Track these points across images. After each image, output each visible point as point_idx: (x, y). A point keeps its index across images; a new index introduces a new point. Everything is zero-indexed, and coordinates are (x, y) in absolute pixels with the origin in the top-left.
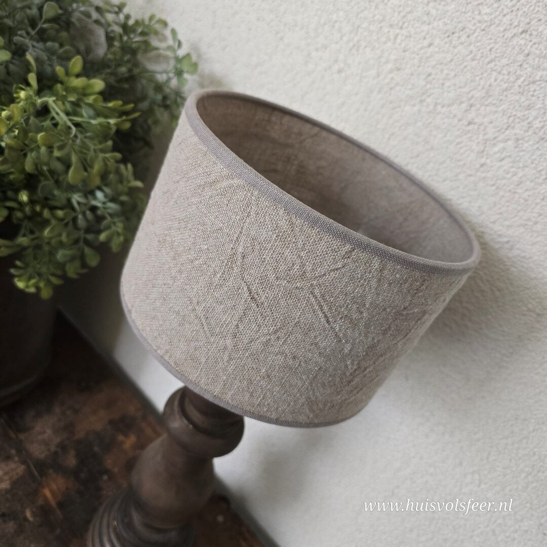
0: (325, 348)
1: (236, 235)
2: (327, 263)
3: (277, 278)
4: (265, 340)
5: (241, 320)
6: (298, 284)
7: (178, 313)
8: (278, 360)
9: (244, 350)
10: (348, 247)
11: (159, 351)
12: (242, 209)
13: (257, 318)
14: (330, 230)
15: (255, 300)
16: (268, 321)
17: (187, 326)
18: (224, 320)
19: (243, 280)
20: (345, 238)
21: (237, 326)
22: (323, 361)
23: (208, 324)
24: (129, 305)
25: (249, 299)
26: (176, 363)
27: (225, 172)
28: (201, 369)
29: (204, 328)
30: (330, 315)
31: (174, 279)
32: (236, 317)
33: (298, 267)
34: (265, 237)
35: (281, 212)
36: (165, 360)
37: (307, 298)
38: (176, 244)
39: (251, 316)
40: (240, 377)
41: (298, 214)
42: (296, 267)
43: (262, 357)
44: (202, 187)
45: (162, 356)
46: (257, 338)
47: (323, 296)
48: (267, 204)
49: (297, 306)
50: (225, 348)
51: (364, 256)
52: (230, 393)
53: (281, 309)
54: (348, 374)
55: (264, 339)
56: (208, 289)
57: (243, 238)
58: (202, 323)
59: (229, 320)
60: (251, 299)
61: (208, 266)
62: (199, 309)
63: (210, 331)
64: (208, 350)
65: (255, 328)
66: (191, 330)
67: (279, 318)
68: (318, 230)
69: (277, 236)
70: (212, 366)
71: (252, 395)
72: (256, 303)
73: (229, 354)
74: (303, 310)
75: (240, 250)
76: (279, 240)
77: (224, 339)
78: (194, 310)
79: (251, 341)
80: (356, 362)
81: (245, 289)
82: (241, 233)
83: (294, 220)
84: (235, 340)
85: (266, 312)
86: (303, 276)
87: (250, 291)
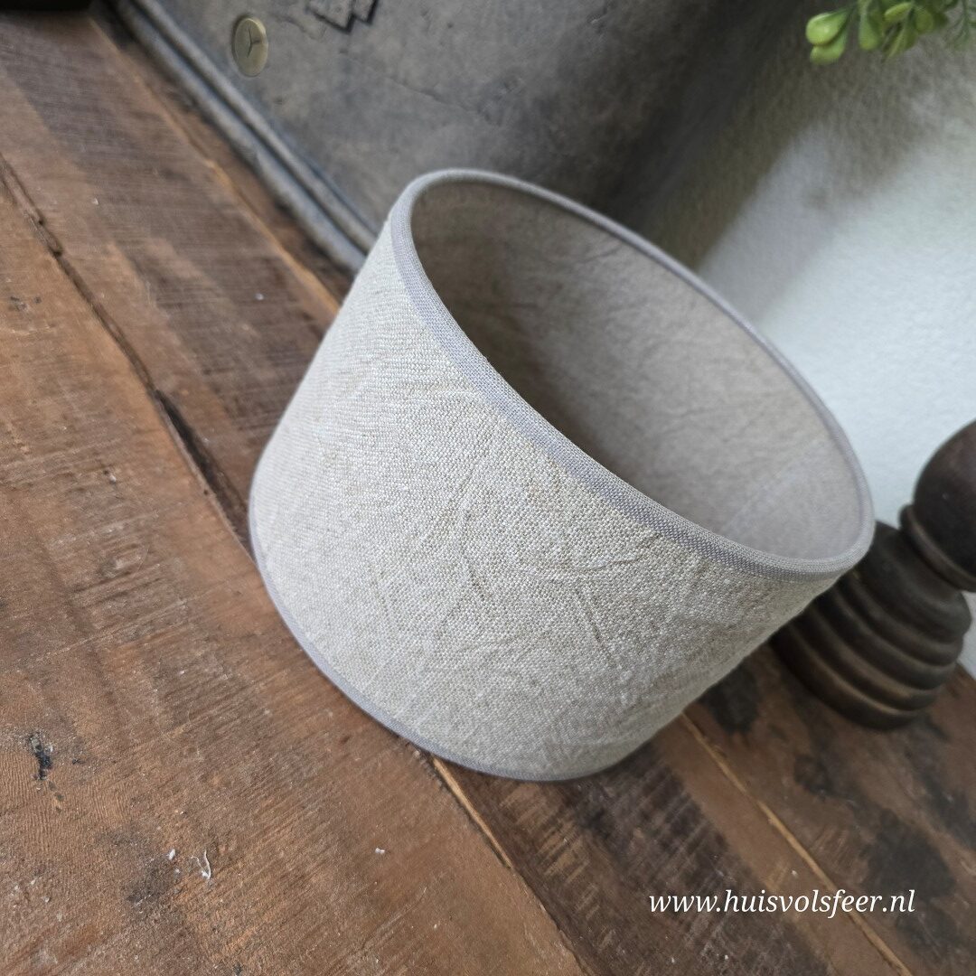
0: (587, 674)
1: (460, 481)
2: (609, 551)
3: (521, 560)
4: (488, 651)
5: (451, 614)
6: (556, 576)
7: (348, 581)
8: (506, 683)
9: (451, 660)
10: (649, 532)
11: (308, 635)
12: (476, 441)
13: (479, 616)
14: (621, 502)
15: (480, 588)
16: (496, 624)
17: (360, 605)
18: (423, 608)
19: (463, 553)
20: (645, 517)
21: (445, 621)
22: (582, 692)
23: (396, 610)
24: (264, 546)
25: (471, 586)
26: (334, 658)
27: (454, 373)
28: (377, 676)
29: (387, 615)
30: (604, 628)
31: (346, 525)
32: (445, 608)
33: (559, 550)
34: (508, 493)
35: (542, 460)
36: (317, 650)
37: (568, 599)
38: (355, 468)
39: (469, 611)
40: (440, 699)
41: (571, 468)
42: (556, 550)
43: (480, 675)
44: (411, 387)
45: (311, 644)
46: (476, 646)
47: (595, 599)
48: (519, 441)
49: (550, 608)
50: (420, 652)
51: (673, 548)
52: (420, 720)
53: (522, 608)
54: (619, 711)
55: (488, 649)
56: (402, 556)
57: (471, 488)
58: (385, 607)
59: (432, 610)
60: (474, 585)
61: (407, 520)
62: (384, 584)
63: (397, 621)
64: (392, 649)
65: (474, 631)
66: (367, 613)
67: (517, 621)
68: (601, 498)
69: (529, 496)
70: (395, 675)
71: (456, 726)
72: (480, 592)
73: (426, 661)
74: (559, 615)
75: (464, 505)
76: (532, 502)
77: (420, 638)
78: (374, 583)
79: (465, 649)
80: (635, 697)
81: (465, 568)
82: (469, 478)
83: (562, 476)
84: (439, 642)
85: (495, 609)
86: (566, 565)
87: (472, 572)
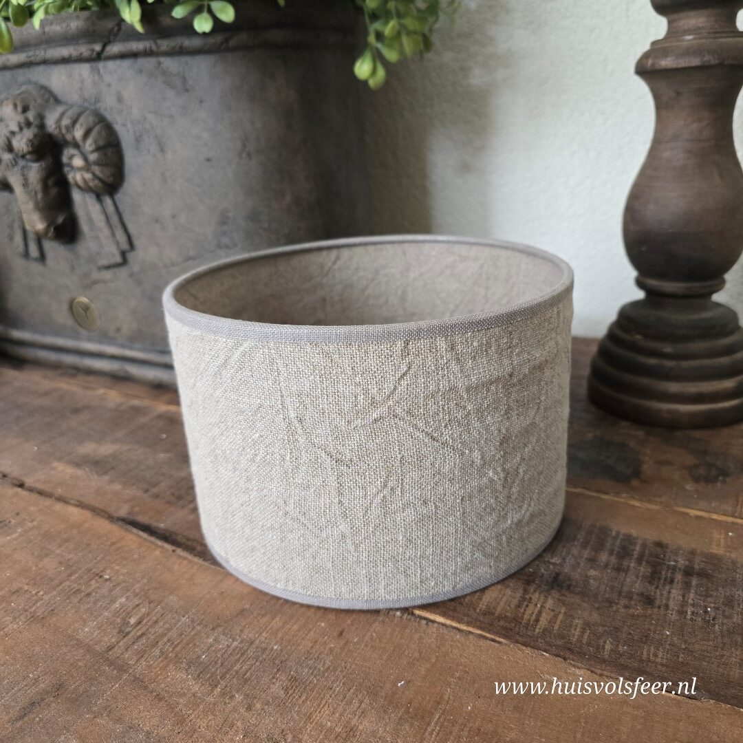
0: (451, 471)
1: (279, 402)
2: (389, 374)
3: (348, 422)
4: (380, 501)
5: (340, 494)
6: (375, 415)
7: (272, 528)
8: (409, 516)
9: (364, 526)
10: (400, 344)
11: (279, 586)
12: (269, 370)
13: (356, 481)
14: (369, 338)
15: (341, 462)
16: (369, 478)
17: (290, 536)
18: (323, 504)
19: (315, 446)
20: (389, 337)
21: (340, 502)
22: (460, 488)
23: (310, 519)
24: (223, 554)
25: (335, 464)
26: (303, 587)
27: (231, 342)
28: (334, 577)
29: (308, 528)
30: (431, 429)
31: (247, 491)
32: (334, 493)
33: (362, 397)
34: (308, 385)
35: (308, 348)
37: (394, 426)
38: (228, 452)
39: (348, 483)
40: (381, 561)
41: (328, 340)
42: (360, 398)
43: (389, 524)
44: (218, 374)
45: (284, 590)
46: (370, 503)
47: (409, 412)
48: (289, 349)
49: (390, 441)
50: (343, 536)
51: (423, 343)
52: (382, 586)
53: (375, 454)
54: (499, 488)
55: (378, 499)
56: (287, 481)
57: (288, 401)
58: (303, 524)
59: (328, 501)
60: (336, 462)
61: (272, 455)
62: (290, 508)
63: (316, 527)
64: (328, 550)
65: (361, 493)
66: (297, 538)
67: (379, 465)
68: (357, 344)
69: (320, 378)
70: (343, 566)
71: (407, 575)
72: (344, 464)
73: (352, 540)
74: (398, 441)
75: (292, 415)
76: (324, 379)
77: (337, 527)
78: (286, 514)
79: (366, 511)
80: (499, 469)
81: (323, 455)
82: (282, 397)
83: (326, 348)
84: (348, 520)
85: (361, 468)
86: (373, 403)
87: (329, 454)
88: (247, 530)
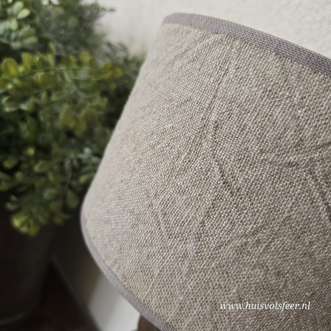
1: (208, 102)
3: (261, 150)
4: (238, 244)
5: (208, 215)
6: (292, 159)
7: (132, 212)
8: (255, 277)
9: (209, 258)
11: (107, 262)
12: (218, 68)
13: (230, 212)
15: (229, 186)
16: (244, 217)
17: (141, 227)
18: (186, 215)
19: (214, 158)
21: (203, 223)
22: (318, 283)
23: (167, 222)
25: (221, 184)
26: (124, 276)
27: (200, 34)
28: (153, 285)
29: (160, 228)
31: (132, 172)
32: (203, 210)
33: (292, 133)
34: (246, 96)
35: (271, 58)
36: (112, 272)
37: (303, 181)
38: (138, 133)
39: (221, 210)
40: (202, 299)
43: (233, 269)
44: (172, 62)
46: (229, 241)
47: (326, 177)
49: (288, 193)
50: (185, 256)
52: (187, 321)
53: (265, 197)
55: (238, 243)
56: (169, 177)
57: (217, 103)
58: (158, 222)
59: (192, 215)
60: (224, 183)
61: (172, 148)
62: (157, 202)
63: (167, 231)
64: (164, 258)
65: (227, 226)
66: (145, 231)
67: (262, 211)
69: (263, 93)
70: (167, 280)
72: (229, 190)
73: (190, 263)
74: (296, 199)
75: (213, 118)
76: (266, 96)
77: (185, 243)
79: (220, 246)
81: (216, 170)
82: (215, 97)
83: (288, 65)
84: (199, 243)
85: (242, 203)
86: (299, 144)
87: (222, 172)
88: (113, 204)
